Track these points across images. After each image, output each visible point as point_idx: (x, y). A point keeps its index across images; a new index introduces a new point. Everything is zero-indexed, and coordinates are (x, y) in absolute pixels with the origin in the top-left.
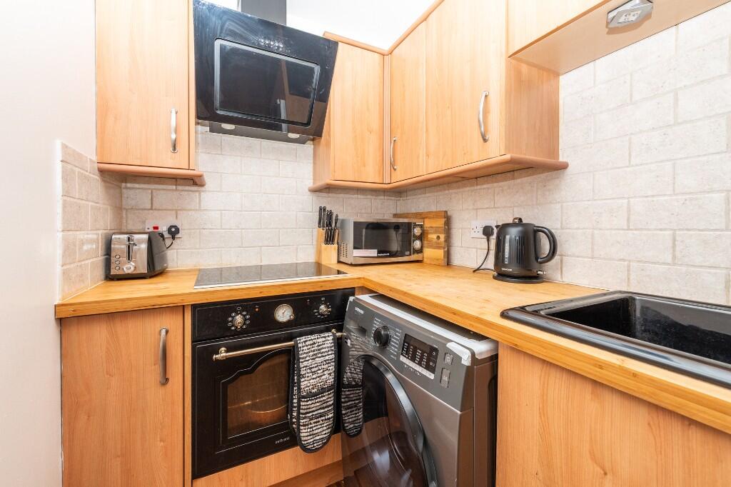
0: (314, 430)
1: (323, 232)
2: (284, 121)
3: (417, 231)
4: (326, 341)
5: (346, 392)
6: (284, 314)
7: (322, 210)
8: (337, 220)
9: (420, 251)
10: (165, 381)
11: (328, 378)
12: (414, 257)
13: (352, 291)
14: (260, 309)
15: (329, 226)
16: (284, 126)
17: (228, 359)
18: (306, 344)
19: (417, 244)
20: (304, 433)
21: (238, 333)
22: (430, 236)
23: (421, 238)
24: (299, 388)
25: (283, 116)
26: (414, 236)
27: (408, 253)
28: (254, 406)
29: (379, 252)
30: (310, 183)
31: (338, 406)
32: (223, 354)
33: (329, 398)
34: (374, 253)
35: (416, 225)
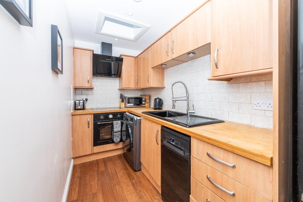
0: (117, 139)
1: (121, 100)
2: (113, 74)
3: (144, 99)
4: (119, 122)
5: (123, 132)
6: (111, 116)
7: (121, 94)
8: (124, 97)
9: (145, 104)
10: (89, 127)
11: (120, 129)
12: (143, 106)
13: (125, 112)
14: (106, 115)
15: (122, 98)
16: (113, 75)
17: (100, 124)
18: (115, 122)
19: (144, 103)
20: (115, 139)
21: (102, 120)
22: (147, 101)
23: (145, 101)
24: (114, 131)
25: (113, 73)
26: (143, 101)
27: (141, 105)
28: (105, 135)
29: (134, 104)
30: (118, 88)
31: (121, 135)
32: (99, 123)
33: (120, 133)
34: (132, 105)
35: (143, 98)
